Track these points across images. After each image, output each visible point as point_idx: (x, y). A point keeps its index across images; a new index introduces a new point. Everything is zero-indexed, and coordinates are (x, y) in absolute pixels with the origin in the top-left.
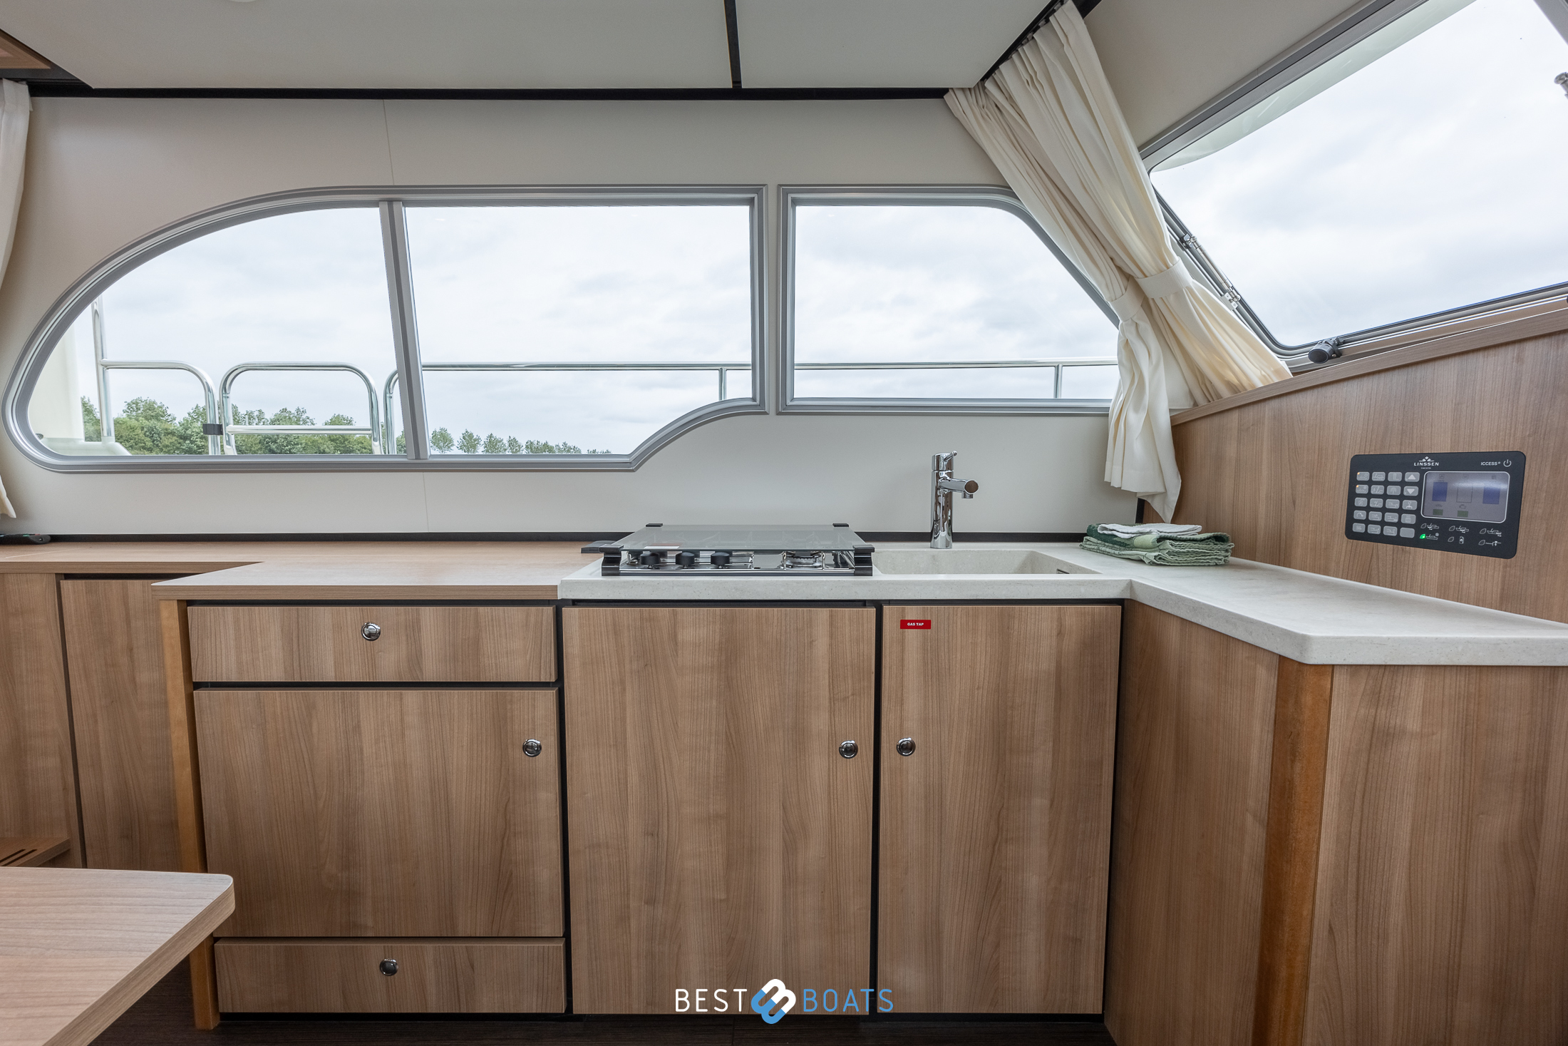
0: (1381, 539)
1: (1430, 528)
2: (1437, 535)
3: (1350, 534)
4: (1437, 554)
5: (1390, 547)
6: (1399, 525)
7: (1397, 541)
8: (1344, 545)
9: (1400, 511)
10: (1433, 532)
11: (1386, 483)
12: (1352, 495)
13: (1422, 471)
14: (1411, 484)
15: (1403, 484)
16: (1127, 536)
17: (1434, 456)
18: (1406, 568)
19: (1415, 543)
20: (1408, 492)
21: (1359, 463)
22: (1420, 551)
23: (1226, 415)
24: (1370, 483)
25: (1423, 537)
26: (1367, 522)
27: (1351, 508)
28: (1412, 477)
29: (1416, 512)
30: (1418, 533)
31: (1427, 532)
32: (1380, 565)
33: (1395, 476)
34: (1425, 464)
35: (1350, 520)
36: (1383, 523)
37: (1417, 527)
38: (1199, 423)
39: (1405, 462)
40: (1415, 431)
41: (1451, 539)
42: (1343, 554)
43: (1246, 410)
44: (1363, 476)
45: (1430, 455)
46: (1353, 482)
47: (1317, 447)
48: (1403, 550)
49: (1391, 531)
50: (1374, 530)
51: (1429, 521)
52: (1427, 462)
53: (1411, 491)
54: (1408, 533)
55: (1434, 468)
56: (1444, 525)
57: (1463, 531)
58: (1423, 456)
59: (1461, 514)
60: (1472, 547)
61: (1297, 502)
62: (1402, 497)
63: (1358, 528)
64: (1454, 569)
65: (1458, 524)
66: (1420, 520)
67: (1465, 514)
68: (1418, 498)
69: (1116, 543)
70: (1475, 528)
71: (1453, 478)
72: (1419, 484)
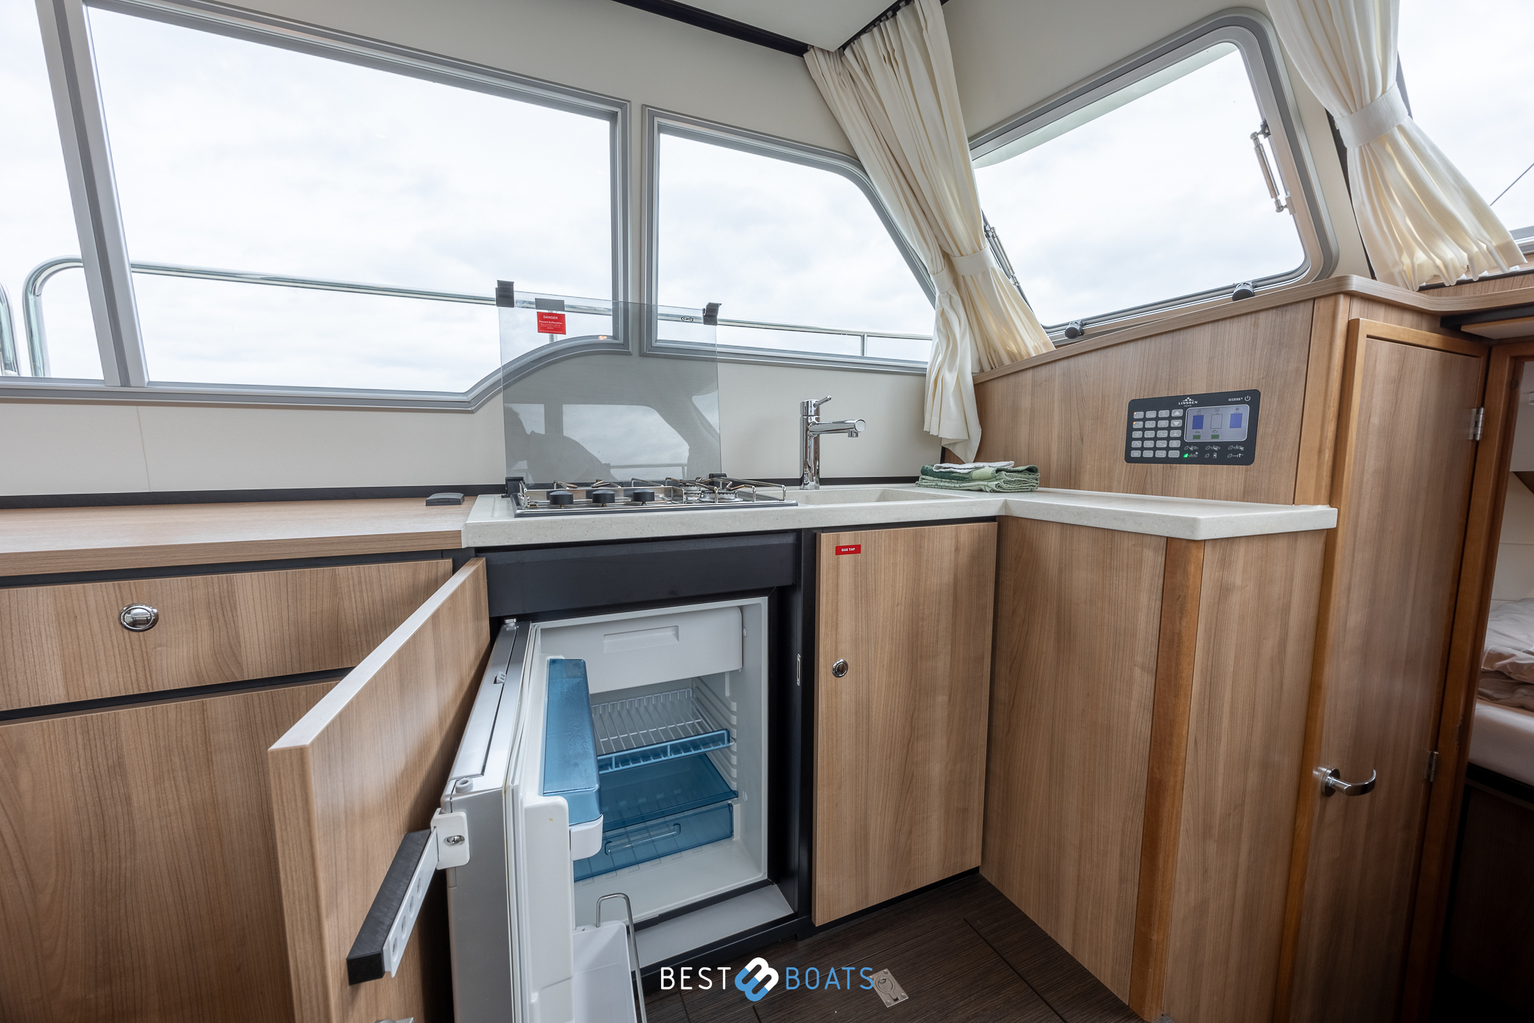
0: (1154, 460)
1: (1191, 449)
2: (1197, 453)
3: (1129, 459)
4: (1196, 468)
5: (1161, 465)
6: (1168, 449)
7: (1166, 461)
8: (1124, 468)
9: (1168, 439)
10: (1193, 452)
11: (1157, 419)
12: (1130, 429)
13: (1185, 408)
14: (1177, 418)
15: (1170, 418)
16: (966, 471)
17: (1193, 397)
18: (1173, 480)
19: (1180, 461)
20: (1174, 424)
21: (1135, 405)
22: (1184, 466)
23: (1021, 374)
24: (1144, 420)
25: (1186, 456)
26: (1142, 449)
27: (1129, 439)
28: (1177, 413)
29: (1181, 438)
30: (1182, 454)
31: (1189, 451)
32: (1153, 480)
33: (1164, 413)
34: (1187, 403)
35: (1129, 449)
36: (1155, 449)
37: (1182, 449)
38: (996, 381)
39: (1171, 402)
40: (1179, 379)
41: (1208, 455)
42: (1123, 475)
43: (1039, 369)
44: (1138, 415)
45: (1191, 396)
46: (1131, 420)
47: (1101, 395)
48: (1170, 466)
49: (1161, 454)
50: (1148, 454)
51: (1190, 444)
52: (1188, 401)
53: (1176, 423)
54: (1174, 454)
55: (1194, 406)
56: (1202, 446)
57: (1216, 449)
58: (1185, 397)
59: (1213, 437)
60: (1222, 460)
61: (1084, 438)
62: (1169, 429)
63: (1135, 454)
64: (1209, 477)
65: (1212, 444)
66: (1184, 444)
67: (1217, 437)
68: (1182, 428)
69: (954, 478)
70: (1224, 446)
71: (1208, 412)
72: (1183, 418)
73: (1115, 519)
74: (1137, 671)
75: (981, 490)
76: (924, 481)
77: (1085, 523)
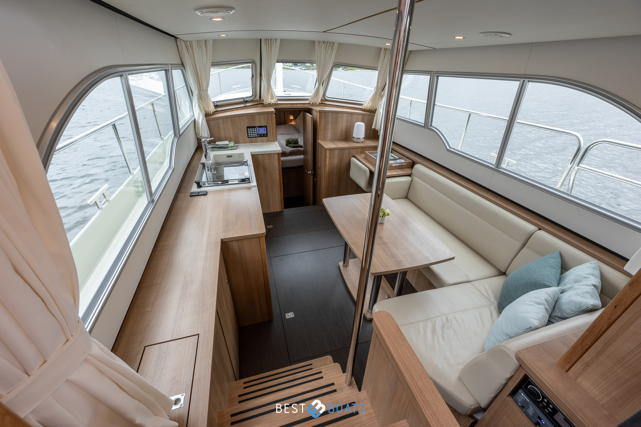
0: (253, 137)
3: (248, 137)
4: (260, 138)
7: (255, 137)
9: (255, 133)
12: (248, 132)
13: (256, 128)
14: (255, 130)
17: (257, 126)
19: (257, 137)
21: (248, 127)
24: (250, 130)
27: (248, 134)
28: (255, 129)
29: (257, 133)
33: (253, 129)
35: (248, 135)
36: (253, 135)
37: (258, 135)
39: (254, 127)
40: (255, 123)
41: (261, 136)
42: (248, 140)
44: (249, 129)
46: (247, 130)
49: (254, 136)
50: (252, 136)
53: (256, 131)
54: (256, 136)
55: (258, 128)
56: (260, 134)
60: (264, 136)
61: (238, 134)
63: (249, 136)
64: (262, 139)
66: (257, 134)
68: (257, 132)
69: (223, 148)
70: (263, 134)
71: (260, 129)
72: (256, 130)
74: (276, 171)
75: (232, 149)
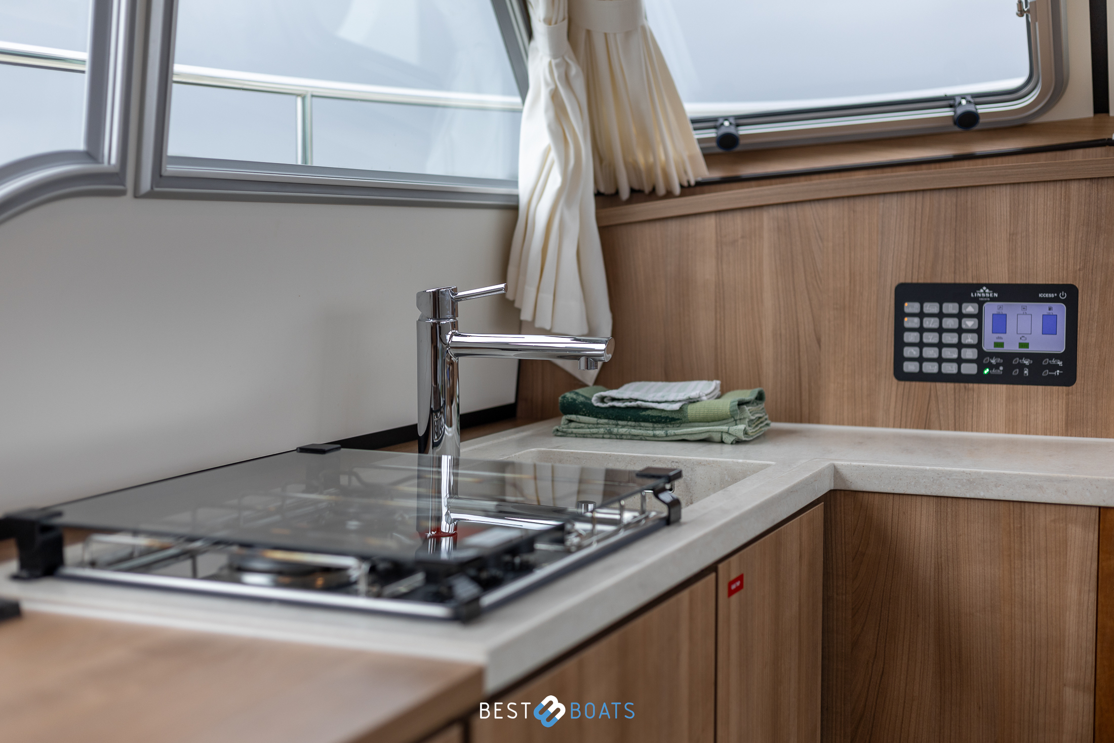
0: (940, 377)
1: (993, 361)
2: (1001, 368)
3: (900, 375)
4: (1002, 389)
5: (950, 386)
6: (959, 361)
7: (958, 378)
8: (894, 388)
9: (960, 346)
10: (997, 366)
11: (941, 315)
12: (900, 329)
13: (980, 303)
14: (970, 316)
15: (960, 316)
16: (676, 406)
17: (992, 287)
18: (970, 406)
19: (978, 378)
20: (966, 325)
21: (905, 292)
22: (985, 387)
23: (692, 220)
24: (922, 315)
25: (986, 371)
26: (921, 360)
27: (899, 344)
28: (970, 308)
29: (978, 346)
30: (981, 370)
31: (991, 366)
32: (941, 406)
33: (951, 308)
34: (983, 295)
35: (899, 359)
36: (940, 360)
37: (980, 362)
39: (960, 292)
40: (969, 259)
41: (1016, 372)
42: (893, 399)
43: (729, 216)
44: (911, 307)
45: (989, 286)
46: (900, 314)
47: (847, 272)
48: (965, 387)
49: (950, 368)
50: (930, 368)
51: (992, 355)
52: (984, 292)
53: (970, 323)
54: (970, 369)
55: (993, 300)
56: (1008, 357)
57: (1027, 362)
58: (979, 286)
59: (1022, 345)
60: (1036, 379)
61: (823, 340)
62: (960, 331)
63: (910, 367)
64: (1020, 403)
65: (1021, 356)
66: (982, 354)
67: (1026, 345)
68: (979, 331)
69: (646, 419)
70: (1037, 358)
71: (1012, 310)
72: (979, 316)
73: (1028, 487)
75: (707, 441)
76: (573, 425)
77: (982, 494)
